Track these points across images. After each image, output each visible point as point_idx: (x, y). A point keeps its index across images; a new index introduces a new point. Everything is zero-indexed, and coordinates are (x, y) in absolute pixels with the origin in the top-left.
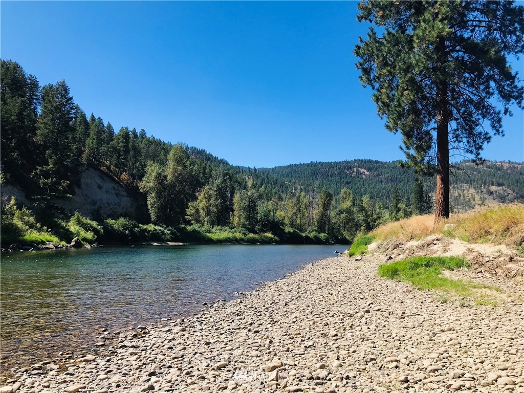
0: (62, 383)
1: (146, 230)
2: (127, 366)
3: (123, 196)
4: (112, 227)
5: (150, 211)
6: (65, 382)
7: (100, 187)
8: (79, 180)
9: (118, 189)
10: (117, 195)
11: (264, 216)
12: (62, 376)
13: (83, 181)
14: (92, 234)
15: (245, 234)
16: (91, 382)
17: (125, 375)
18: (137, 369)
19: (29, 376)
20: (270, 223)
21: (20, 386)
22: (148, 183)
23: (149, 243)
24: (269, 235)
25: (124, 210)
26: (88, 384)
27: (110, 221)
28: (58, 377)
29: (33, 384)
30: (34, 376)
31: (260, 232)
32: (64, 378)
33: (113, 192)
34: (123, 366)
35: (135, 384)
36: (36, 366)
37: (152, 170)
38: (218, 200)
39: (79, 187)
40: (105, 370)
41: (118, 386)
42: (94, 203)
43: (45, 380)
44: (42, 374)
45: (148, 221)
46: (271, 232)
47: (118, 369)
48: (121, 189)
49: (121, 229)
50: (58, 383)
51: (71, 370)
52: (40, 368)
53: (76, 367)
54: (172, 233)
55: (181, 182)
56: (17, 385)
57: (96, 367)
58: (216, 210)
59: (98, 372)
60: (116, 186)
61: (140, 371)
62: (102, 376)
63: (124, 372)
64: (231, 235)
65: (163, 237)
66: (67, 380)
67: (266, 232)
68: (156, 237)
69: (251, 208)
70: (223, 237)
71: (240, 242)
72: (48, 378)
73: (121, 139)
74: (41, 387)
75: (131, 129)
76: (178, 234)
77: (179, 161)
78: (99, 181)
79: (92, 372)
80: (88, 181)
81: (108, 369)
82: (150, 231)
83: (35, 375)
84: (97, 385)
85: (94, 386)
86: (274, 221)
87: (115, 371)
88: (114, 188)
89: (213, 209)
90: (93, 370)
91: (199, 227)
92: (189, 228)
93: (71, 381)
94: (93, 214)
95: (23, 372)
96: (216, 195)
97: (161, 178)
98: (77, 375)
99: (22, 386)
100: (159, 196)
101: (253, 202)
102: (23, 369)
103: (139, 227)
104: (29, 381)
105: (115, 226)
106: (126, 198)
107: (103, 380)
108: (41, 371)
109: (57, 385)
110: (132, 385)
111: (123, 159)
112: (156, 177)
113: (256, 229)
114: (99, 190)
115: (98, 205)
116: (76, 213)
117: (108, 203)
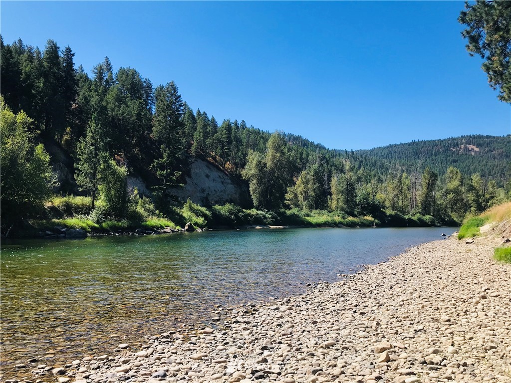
0: (186, 350)
1: (249, 215)
2: (241, 339)
3: (228, 183)
4: (219, 212)
5: (253, 197)
6: (190, 350)
7: (207, 176)
8: (189, 171)
9: (223, 178)
10: (223, 183)
11: (364, 199)
12: (187, 345)
13: (193, 171)
14: (203, 219)
15: (344, 218)
16: (211, 352)
17: (240, 347)
18: (250, 343)
19: (160, 343)
20: (370, 206)
21: (153, 352)
22: (249, 171)
23: (253, 226)
24: (369, 218)
25: (230, 196)
26: (209, 353)
27: (217, 207)
28: (183, 346)
29: (163, 350)
30: (163, 344)
31: (360, 215)
32: (189, 347)
33: (219, 180)
34: (238, 339)
35: (249, 356)
36: (165, 334)
37: (253, 158)
38: (315, 184)
39: (190, 176)
40: (222, 342)
41: (235, 357)
42: (203, 191)
43: (173, 347)
44: (170, 342)
45: (251, 206)
46: (371, 216)
47: (234, 342)
48: (226, 177)
49: (227, 214)
50: (184, 351)
51: (193, 340)
52: (168, 337)
53: (197, 338)
54: (273, 217)
55: (279, 169)
56: (150, 351)
57: (214, 339)
58: (314, 194)
59: (216, 343)
60: (221, 174)
61: (253, 345)
62: (220, 347)
63: (239, 345)
64: (329, 219)
65: (265, 221)
66: (191, 348)
67: (365, 215)
68: (259, 221)
69: (349, 191)
70: (322, 220)
71: (339, 225)
72: (176, 346)
73: (225, 131)
74: (170, 353)
75: (233, 121)
76: (279, 218)
77: (277, 148)
78: (207, 171)
79: (211, 343)
80: (197, 171)
81: (225, 342)
82: (253, 215)
83: (164, 342)
84: (217, 354)
85: (214, 355)
86: (374, 204)
87: (231, 343)
88: (219, 176)
89: (311, 193)
90: (212, 341)
91: (298, 211)
92: (288, 212)
93: (194, 350)
94: (202, 201)
95: (155, 340)
96: (314, 179)
97: (261, 166)
98: (198, 344)
99: (155, 352)
100: (260, 182)
101: (352, 185)
102: (154, 337)
103: (243, 212)
104: (160, 347)
105: (222, 212)
106: (230, 186)
107: (221, 350)
108: (169, 340)
109: (183, 352)
110: (247, 357)
111: (226, 149)
112: (257, 165)
113: (355, 213)
114: (207, 179)
115: (206, 192)
116: (188, 200)
117: (215, 191)
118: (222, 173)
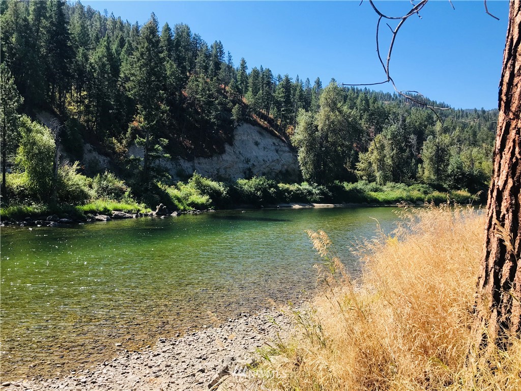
1: (287, 190)
7: (257, 144)
9: (279, 145)
10: (277, 151)
11: (458, 168)
14: (208, 197)
15: (425, 193)
20: (466, 177)
24: (464, 193)
27: (241, 182)
31: (452, 189)
33: (273, 148)
37: (303, 117)
38: (393, 150)
39: (231, 144)
42: (248, 161)
46: (466, 190)
48: (283, 144)
49: (253, 190)
54: (322, 193)
58: (391, 163)
60: (276, 141)
64: (404, 195)
65: (309, 198)
67: (459, 189)
68: (300, 197)
69: (440, 156)
70: (393, 196)
71: (418, 202)
73: (282, 89)
76: (330, 194)
78: (257, 138)
80: (245, 138)
86: (471, 175)
88: (274, 143)
89: (389, 161)
91: (363, 185)
92: (348, 186)
96: (392, 144)
97: (311, 128)
100: (311, 148)
101: (443, 150)
103: (277, 188)
105: (246, 188)
111: (283, 111)
113: (445, 186)
114: (255, 147)
115: (250, 163)
117: (264, 161)
118: (278, 140)
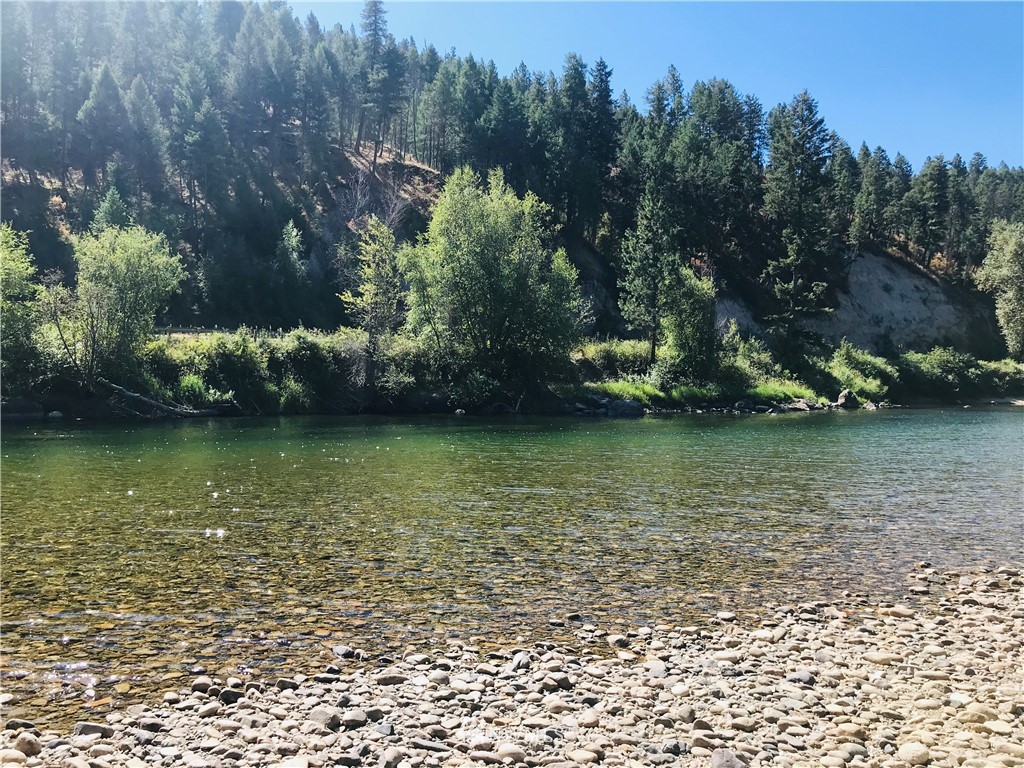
0: (855, 643)
2: (983, 640)
3: (938, 302)
4: (918, 368)
5: (1005, 332)
6: (862, 642)
7: (887, 289)
8: (845, 279)
9: (926, 290)
10: (924, 302)
12: (854, 633)
13: (852, 279)
16: (911, 654)
17: (982, 655)
18: (1006, 650)
19: (797, 620)
21: (785, 635)
22: (996, 269)
23: (1007, 400)
25: (943, 332)
26: (907, 656)
27: (913, 356)
28: (847, 633)
29: (805, 635)
30: (804, 623)
32: (859, 637)
34: (975, 639)
35: (1006, 676)
36: (807, 606)
39: (846, 292)
40: (936, 638)
41: (970, 673)
42: (878, 321)
43: (824, 632)
44: (819, 621)
45: (1000, 353)
47: (966, 642)
49: (938, 371)
50: (850, 643)
51: (869, 624)
52: (813, 611)
53: (877, 622)
56: (778, 632)
57: (918, 630)
59: (922, 639)
60: (921, 283)
61: (1014, 656)
62: (933, 647)
63: (979, 649)
66: (865, 640)
72: (830, 630)
73: (929, 184)
74: (819, 643)
75: (949, 157)
78: (886, 278)
79: (911, 637)
80: (864, 279)
81: (943, 639)
82: (1006, 374)
83: (806, 620)
84: (925, 661)
85: (919, 661)
87: (958, 644)
90: (913, 634)
93: (872, 644)
94: (876, 344)
95: (786, 613)
98: (881, 635)
99: (787, 636)
102: (786, 608)
103: (978, 367)
104: (797, 629)
105: (925, 367)
107: (936, 655)
108: (816, 617)
109: (848, 645)
110: (1000, 678)
111: (933, 224)
112: (1016, 255)
114: (885, 295)
115: (885, 324)
116: (842, 342)
